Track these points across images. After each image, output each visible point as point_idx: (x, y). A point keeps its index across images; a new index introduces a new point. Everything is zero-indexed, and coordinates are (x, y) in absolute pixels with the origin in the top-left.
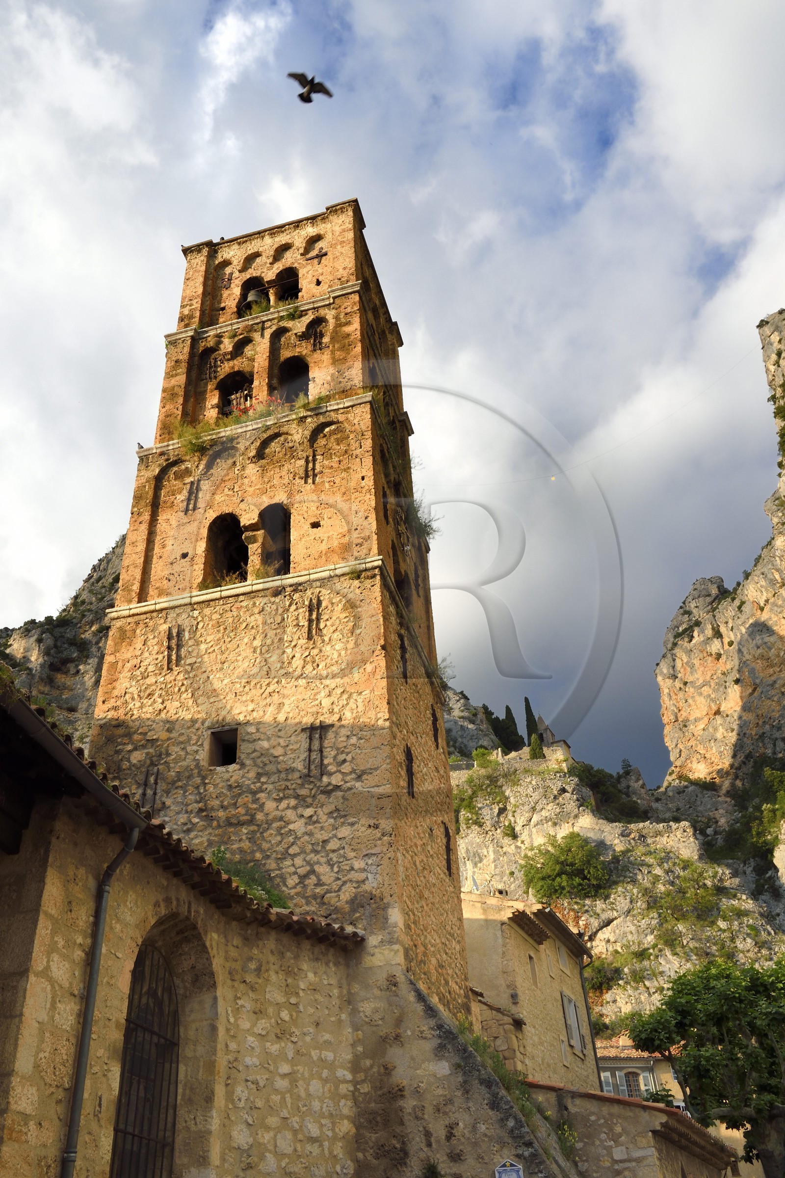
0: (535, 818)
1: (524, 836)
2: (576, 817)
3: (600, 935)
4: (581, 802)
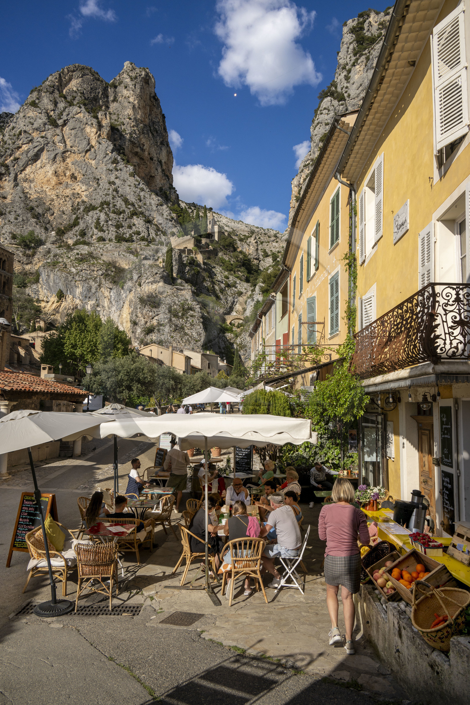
0: (147, 281)
1: (143, 286)
2: (159, 282)
3: (155, 318)
4: (162, 278)
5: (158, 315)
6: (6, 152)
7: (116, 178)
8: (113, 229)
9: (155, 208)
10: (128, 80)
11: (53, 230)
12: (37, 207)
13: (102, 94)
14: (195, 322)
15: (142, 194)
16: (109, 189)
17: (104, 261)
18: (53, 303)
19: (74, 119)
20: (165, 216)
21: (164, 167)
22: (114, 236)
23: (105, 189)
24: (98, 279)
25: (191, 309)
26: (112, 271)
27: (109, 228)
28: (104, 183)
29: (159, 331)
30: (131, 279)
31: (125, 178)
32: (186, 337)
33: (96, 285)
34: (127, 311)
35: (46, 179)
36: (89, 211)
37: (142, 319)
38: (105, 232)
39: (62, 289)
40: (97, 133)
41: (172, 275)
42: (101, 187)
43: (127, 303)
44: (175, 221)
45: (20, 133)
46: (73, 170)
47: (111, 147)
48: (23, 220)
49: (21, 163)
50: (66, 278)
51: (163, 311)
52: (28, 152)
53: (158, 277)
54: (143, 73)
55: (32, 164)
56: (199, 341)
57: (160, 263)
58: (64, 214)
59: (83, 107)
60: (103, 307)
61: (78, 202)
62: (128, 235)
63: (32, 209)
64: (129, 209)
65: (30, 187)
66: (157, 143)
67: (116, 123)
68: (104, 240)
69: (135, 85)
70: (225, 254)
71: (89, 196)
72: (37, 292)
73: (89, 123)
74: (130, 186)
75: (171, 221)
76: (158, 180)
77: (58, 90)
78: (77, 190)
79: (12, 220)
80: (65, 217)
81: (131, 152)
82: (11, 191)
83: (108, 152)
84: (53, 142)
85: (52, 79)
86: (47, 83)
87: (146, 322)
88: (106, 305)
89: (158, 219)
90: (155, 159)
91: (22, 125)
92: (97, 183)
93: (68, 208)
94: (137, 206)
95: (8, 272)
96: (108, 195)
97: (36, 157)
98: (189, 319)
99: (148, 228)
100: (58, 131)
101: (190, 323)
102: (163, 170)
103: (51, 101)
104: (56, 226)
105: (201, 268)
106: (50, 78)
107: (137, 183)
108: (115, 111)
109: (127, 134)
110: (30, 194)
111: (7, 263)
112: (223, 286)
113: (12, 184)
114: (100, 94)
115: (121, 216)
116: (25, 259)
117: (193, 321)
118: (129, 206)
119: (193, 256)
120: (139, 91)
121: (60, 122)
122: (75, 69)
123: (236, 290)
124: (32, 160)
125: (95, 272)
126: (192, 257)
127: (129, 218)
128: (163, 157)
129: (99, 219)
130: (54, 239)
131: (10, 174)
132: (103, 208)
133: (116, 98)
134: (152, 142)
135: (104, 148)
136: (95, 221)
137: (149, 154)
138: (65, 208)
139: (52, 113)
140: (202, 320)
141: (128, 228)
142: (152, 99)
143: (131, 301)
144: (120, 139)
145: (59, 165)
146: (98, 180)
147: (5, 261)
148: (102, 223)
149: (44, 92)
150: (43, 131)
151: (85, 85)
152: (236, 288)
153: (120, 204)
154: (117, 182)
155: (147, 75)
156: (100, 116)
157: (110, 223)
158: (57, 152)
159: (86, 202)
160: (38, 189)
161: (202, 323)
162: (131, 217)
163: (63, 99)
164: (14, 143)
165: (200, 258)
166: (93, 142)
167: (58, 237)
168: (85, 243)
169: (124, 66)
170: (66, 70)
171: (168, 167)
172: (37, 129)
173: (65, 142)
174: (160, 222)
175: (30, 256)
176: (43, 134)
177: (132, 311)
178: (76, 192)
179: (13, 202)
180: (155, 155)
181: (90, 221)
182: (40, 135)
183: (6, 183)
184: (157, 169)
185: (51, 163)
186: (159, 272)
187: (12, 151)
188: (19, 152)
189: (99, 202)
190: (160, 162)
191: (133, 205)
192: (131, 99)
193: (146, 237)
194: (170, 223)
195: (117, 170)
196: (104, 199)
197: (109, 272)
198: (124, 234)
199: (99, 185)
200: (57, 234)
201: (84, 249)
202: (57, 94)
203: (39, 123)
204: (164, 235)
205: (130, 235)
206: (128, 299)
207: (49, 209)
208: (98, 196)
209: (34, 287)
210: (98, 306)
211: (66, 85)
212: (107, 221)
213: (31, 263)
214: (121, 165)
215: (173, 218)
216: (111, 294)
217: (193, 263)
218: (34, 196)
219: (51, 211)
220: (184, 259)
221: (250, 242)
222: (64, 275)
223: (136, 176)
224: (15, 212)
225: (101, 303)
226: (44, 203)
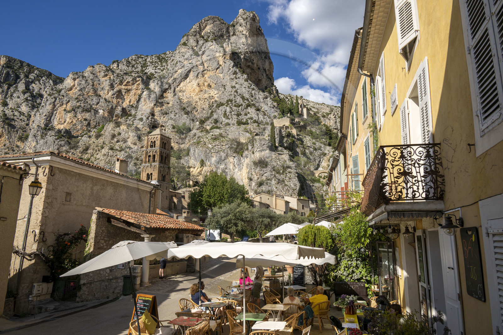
0: (258, 150)
1: (255, 154)
2: (266, 150)
3: (264, 175)
4: (267, 147)
5: (266, 173)
6: (169, 75)
7: (236, 84)
8: (235, 117)
9: (262, 100)
10: (242, 21)
11: (197, 121)
12: (188, 107)
13: (226, 32)
14: (292, 177)
15: (253, 92)
16: (232, 91)
17: (229, 138)
18: (198, 168)
19: (209, 50)
20: (269, 105)
21: (268, 73)
22: (236, 121)
23: (229, 91)
24: (226, 151)
25: (289, 167)
26: (235, 145)
27: (232, 117)
28: (228, 88)
29: (267, 184)
30: (247, 149)
31: (242, 83)
32: (286, 187)
33: (225, 155)
34: (245, 171)
35: (193, 89)
36: (219, 107)
37: (255, 176)
38: (230, 119)
39: (203, 159)
40: (223, 56)
41: (275, 145)
42: (226, 90)
43: (245, 165)
44: (276, 108)
45: (177, 63)
46: (209, 82)
47: (232, 64)
48: (179, 116)
49: (177, 81)
50: (206, 151)
51: (270, 170)
52: (181, 73)
53: (265, 147)
54: (251, 15)
55: (184, 81)
56: (295, 190)
57: (267, 137)
58: (204, 110)
59: (214, 41)
60: (230, 169)
61: (213, 102)
62: (245, 120)
63: (184, 109)
64: (245, 102)
65: (183, 95)
66: (262, 58)
67: (235, 48)
68: (229, 125)
69: (246, 23)
70: (312, 127)
71: (219, 97)
72: (188, 162)
73: (218, 51)
74: (245, 88)
75: (273, 108)
76: (264, 82)
77: (199, 33)
78: (212, 94)
79: (173, 117)
80: (204, 112)
81: (245, 65)
82: (172, 99)
83: (230, 68)
84: (196, 66)
85: (195, 27)
86: (192, 30)
87: (258, 178)
88: (231, 168)
89: (265, 107)
90: (261, 68)
91: (178, 58)
92: (224, 88)
93: (206, 106)
94: (250, 100)
95: (168, 150)
96: (231, 95)
97: (187, 76)
98: (287, 175)
99: (258, 114)
100: (199, 58)
101: (289, 177)
102: (267, 75)
103: (195, 41)
104: (199, 118)
105: (295, 139)
106: (194, 27)
107: (250, 85)
108: (234, 41)
109: (242, 55)
110: (183, 100)
111: (167, 144)
112: (312, 149)
113: (172, 94)
114: (225, 32)
115: (240, 108)
116: (180, 141)
117: (290, 176)
118: (245, 101)
119: (290, 130)
120: (249, 26)
121: (200, 53)
122: (209, 19)
123: (321, 152)
124: (184, 78)
125: (224, 146)
126: (289, 132)
127: (245, 109)
128: (267, 66)
129: (226, 111)
130: (198, 127)
131: (171, 88)
132: (228, 104)
133: (235, 33)
134: (258, 57)
135: (228, 66)
136: (223, 113)
137: (257, 66)
138: (204, 106)
139: (195, 48)
140: (297, 175)
141: (245, 115)
142: (258, 30)
143: (248, 165)
144: (238, 58)
145: (200, 80)
146: (225, 86)
147: (166, 143)
148: (228, 114)
149: (191, 36)
150: (190, 60)
151: (215, 28)
152: (321, 150)
153: (239, 100)
154: (237, 86)
155: (254, 15)
156: (224, 45)
157: (233, 113)
158: (199, 71)
159: (217, 101)
160: (188, 96)
161: (298, 177)
162: (247, 108)
163: (202, 38)
164: (173, 69)
165: (294, 132)
166: (221, 63)
167: (200, 125)
168: (217, 128)
169: (239, 12)
170: (203, 21)
171: (270, 73)
172: (186, 59)
173: (204, 65)
174: (266, 109)
175: (183, 139)
176: (190, 61)
177: (249, 171)
178: (211, 95)
179: (173, 105)
180: (261, 66)
181: (220, 113)
182: (189, 63)
183: (169, 94)
184: (263, 75)
185: (195, 79)
186: (265, 144)
187: (172, 74)
188: (176, 75)
189: (226, 100)
190: (265, 70)
191: (247, 100)
192: (244, 33)
193: (257, 120)
194: (273, 109)
195: (237, 79)
196: (229, 98)
197: (233, 146)
198: (242, 119)
199: (226, 89)
200: (200, 123)
201: (217, 132)
202: (198, 36)
203: (187, 55)
204: (269, 118)
205: (247, 120)
206: (246, 162)
207: (195, 108)
208: (225, 96)
209: (186, 159)
210: (226, 169)
211: (203, 29)
212: (231, 112)
213: (184, 143)
214: (239, 75)
215: (274, 106)
216: (235, 160)
217: (289, 135)
218: (185, 101)
219: (196, 109)
220: (283, 133)
221: (330, 117)
222: (204, 150)
223: (249, 81)
224: (175, 111)
225: (228, 167)
226: (192, 104)
